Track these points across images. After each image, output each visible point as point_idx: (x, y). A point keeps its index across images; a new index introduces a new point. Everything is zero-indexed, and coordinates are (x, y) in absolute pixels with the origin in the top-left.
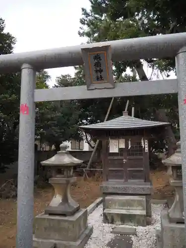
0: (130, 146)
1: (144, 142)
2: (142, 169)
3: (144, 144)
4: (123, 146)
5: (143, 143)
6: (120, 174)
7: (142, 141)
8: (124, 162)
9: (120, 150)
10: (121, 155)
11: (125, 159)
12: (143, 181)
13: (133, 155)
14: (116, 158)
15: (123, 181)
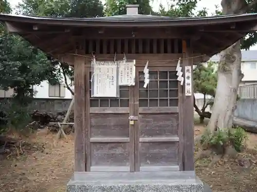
0: (147, 81)
1: (183, 70)
2: (176, 138)
3: (183, 76)
4: (129, 80)
5: (180, 74)
6: (119, 151)
7: (179, 69)
8: (132, 123)
9: (122, 89)
10: (125, 103)
11: (134, 115)
12: (177, 167)
13: (154, 102)
14: (109, 110)
15: (126, 168)
